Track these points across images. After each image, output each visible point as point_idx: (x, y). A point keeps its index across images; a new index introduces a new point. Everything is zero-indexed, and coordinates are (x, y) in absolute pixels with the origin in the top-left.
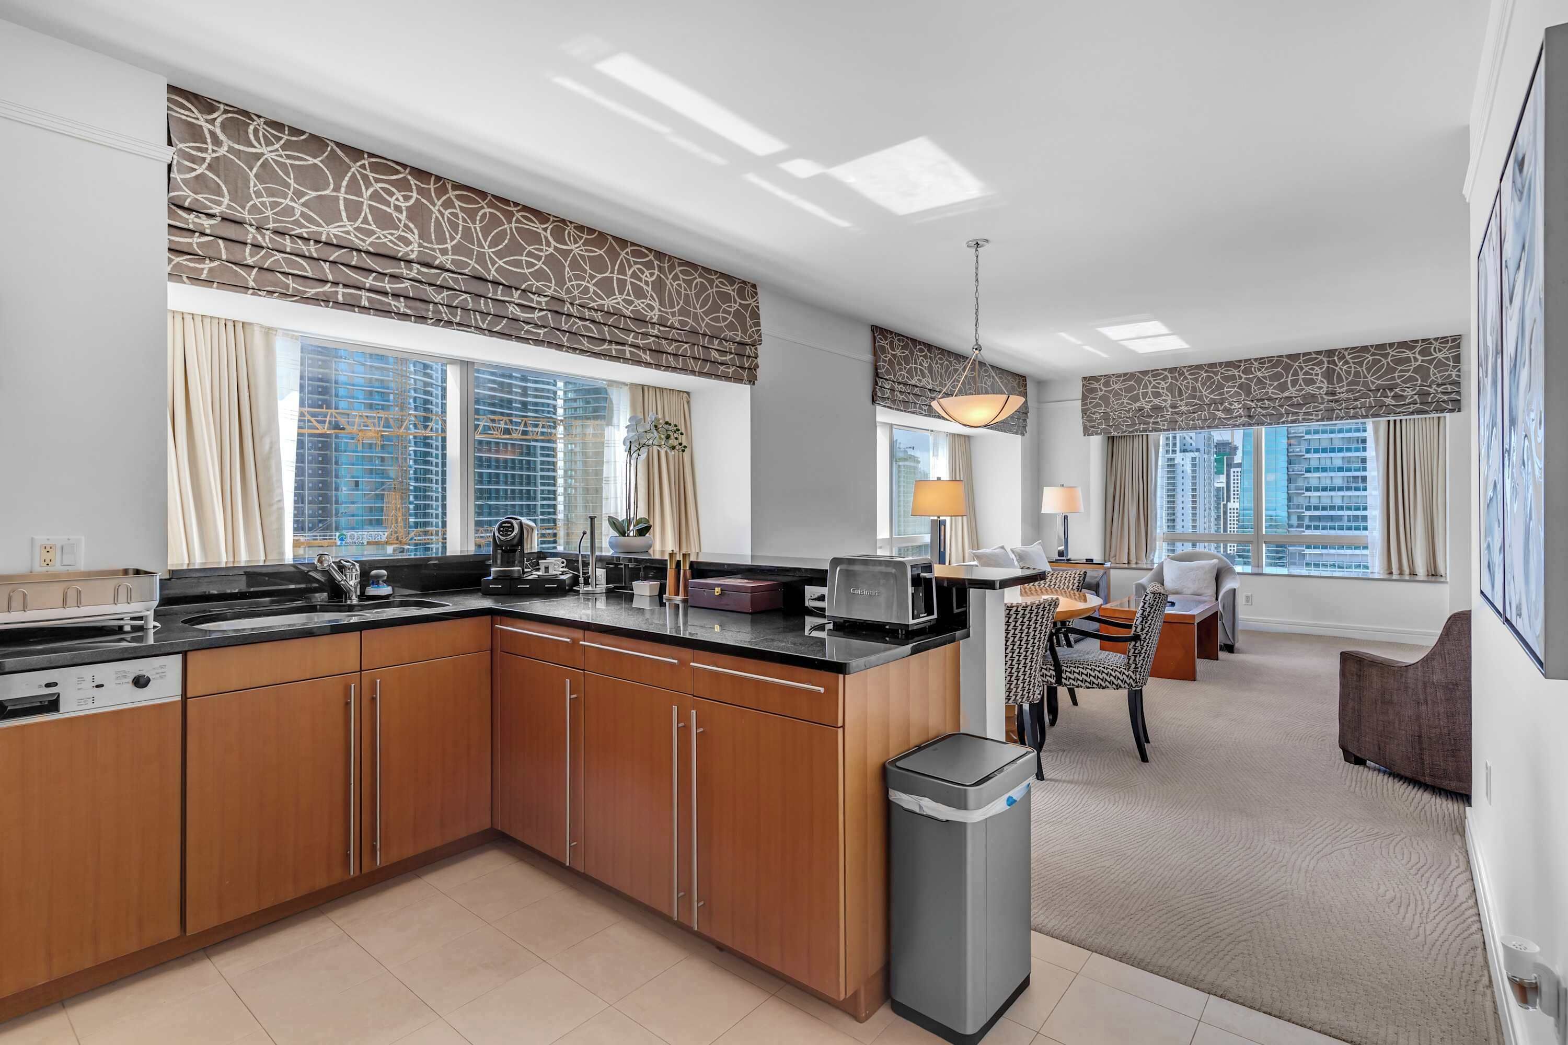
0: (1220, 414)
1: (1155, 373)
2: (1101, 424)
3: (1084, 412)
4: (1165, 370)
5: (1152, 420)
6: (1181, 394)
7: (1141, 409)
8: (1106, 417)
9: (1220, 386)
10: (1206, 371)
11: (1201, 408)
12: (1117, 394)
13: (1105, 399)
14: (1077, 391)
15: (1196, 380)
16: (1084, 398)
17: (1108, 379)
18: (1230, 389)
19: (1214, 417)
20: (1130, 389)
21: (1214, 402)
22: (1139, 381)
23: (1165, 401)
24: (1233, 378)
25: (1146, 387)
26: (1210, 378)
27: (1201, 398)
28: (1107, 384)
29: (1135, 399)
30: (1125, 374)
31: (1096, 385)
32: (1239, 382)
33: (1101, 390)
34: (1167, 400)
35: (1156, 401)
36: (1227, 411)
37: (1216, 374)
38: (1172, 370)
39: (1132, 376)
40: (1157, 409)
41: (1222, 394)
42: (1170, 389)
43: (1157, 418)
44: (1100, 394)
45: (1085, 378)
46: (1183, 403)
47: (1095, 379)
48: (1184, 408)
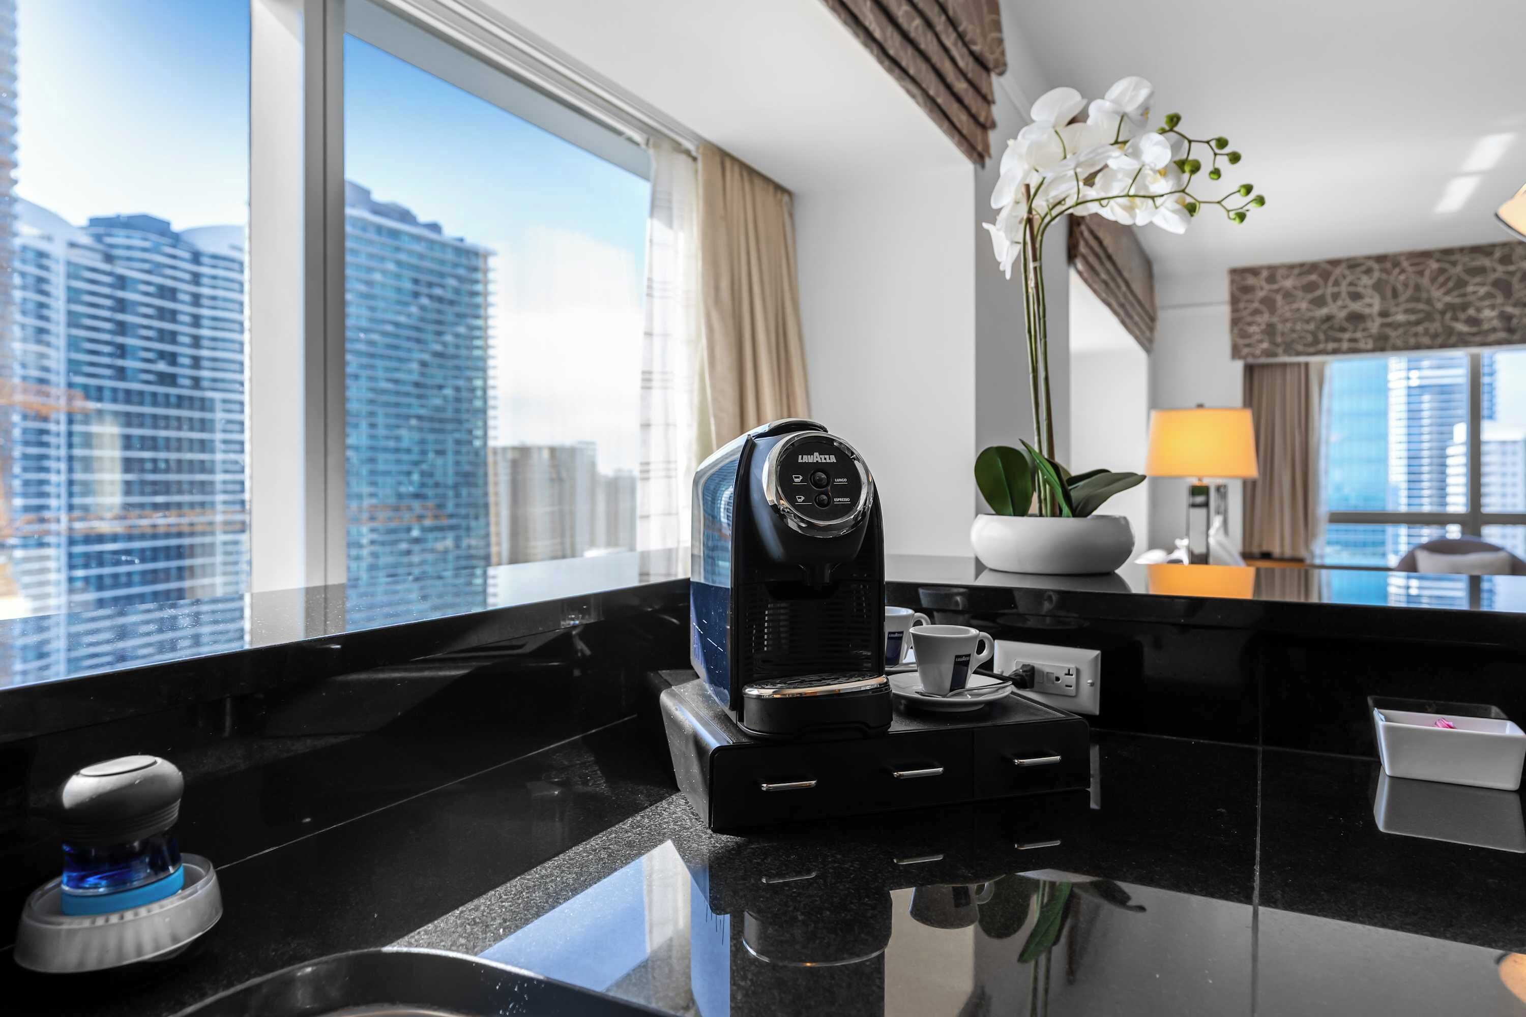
0: (1461, 327)
1: (1353, 264)
2: (1261, 341)
3: (1235, 322)
4: (1369, 258)
5: (1347, 336)
6: (1395, 294)
7: (1329, 318)
8: (1270, 330)
9: (1461, 284)
10: (1438, 261)
11: (1429, 317)
12: (1288, 295)
13: (1269, 302)
14: (1222, 290)
15: (1421, 273)
16: (1234, 301)
17: (1273, 273)
18: (1477, 288)
19: (1450, 331)
20: (1310, 287)
21: (1450, 307)
22: (1325, 275)
23: (1370, 305)
24: (1482, 271)
25: (1336, 283)
26: (1442, 271)
27: (1429, 302)
28: (1271, 279)
29: (1320, 302)
30: (1302, 265)
31: (1251, 281)
32: (1493, 277)
33: (1262, 289)
34: (1373, 304)
35: (1356, 307)
36: (1473, 322)
37: (1454, 264)
38: (1381, 259)
39: (1312, 267)
40: (1356, 318)
41: (1464, 295)
42: (1378, 287)
43: (1355, 331)
44: (1261, 294)
45: (1234, 272)
46: (1400, 309)
47: (1254, 271)
48: (1401, 318)
